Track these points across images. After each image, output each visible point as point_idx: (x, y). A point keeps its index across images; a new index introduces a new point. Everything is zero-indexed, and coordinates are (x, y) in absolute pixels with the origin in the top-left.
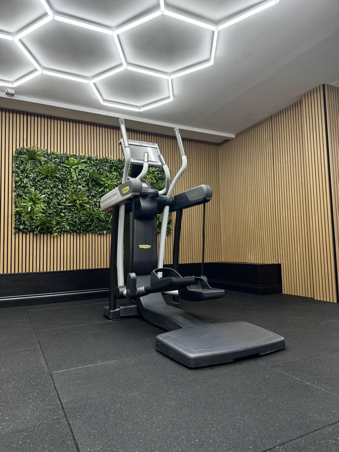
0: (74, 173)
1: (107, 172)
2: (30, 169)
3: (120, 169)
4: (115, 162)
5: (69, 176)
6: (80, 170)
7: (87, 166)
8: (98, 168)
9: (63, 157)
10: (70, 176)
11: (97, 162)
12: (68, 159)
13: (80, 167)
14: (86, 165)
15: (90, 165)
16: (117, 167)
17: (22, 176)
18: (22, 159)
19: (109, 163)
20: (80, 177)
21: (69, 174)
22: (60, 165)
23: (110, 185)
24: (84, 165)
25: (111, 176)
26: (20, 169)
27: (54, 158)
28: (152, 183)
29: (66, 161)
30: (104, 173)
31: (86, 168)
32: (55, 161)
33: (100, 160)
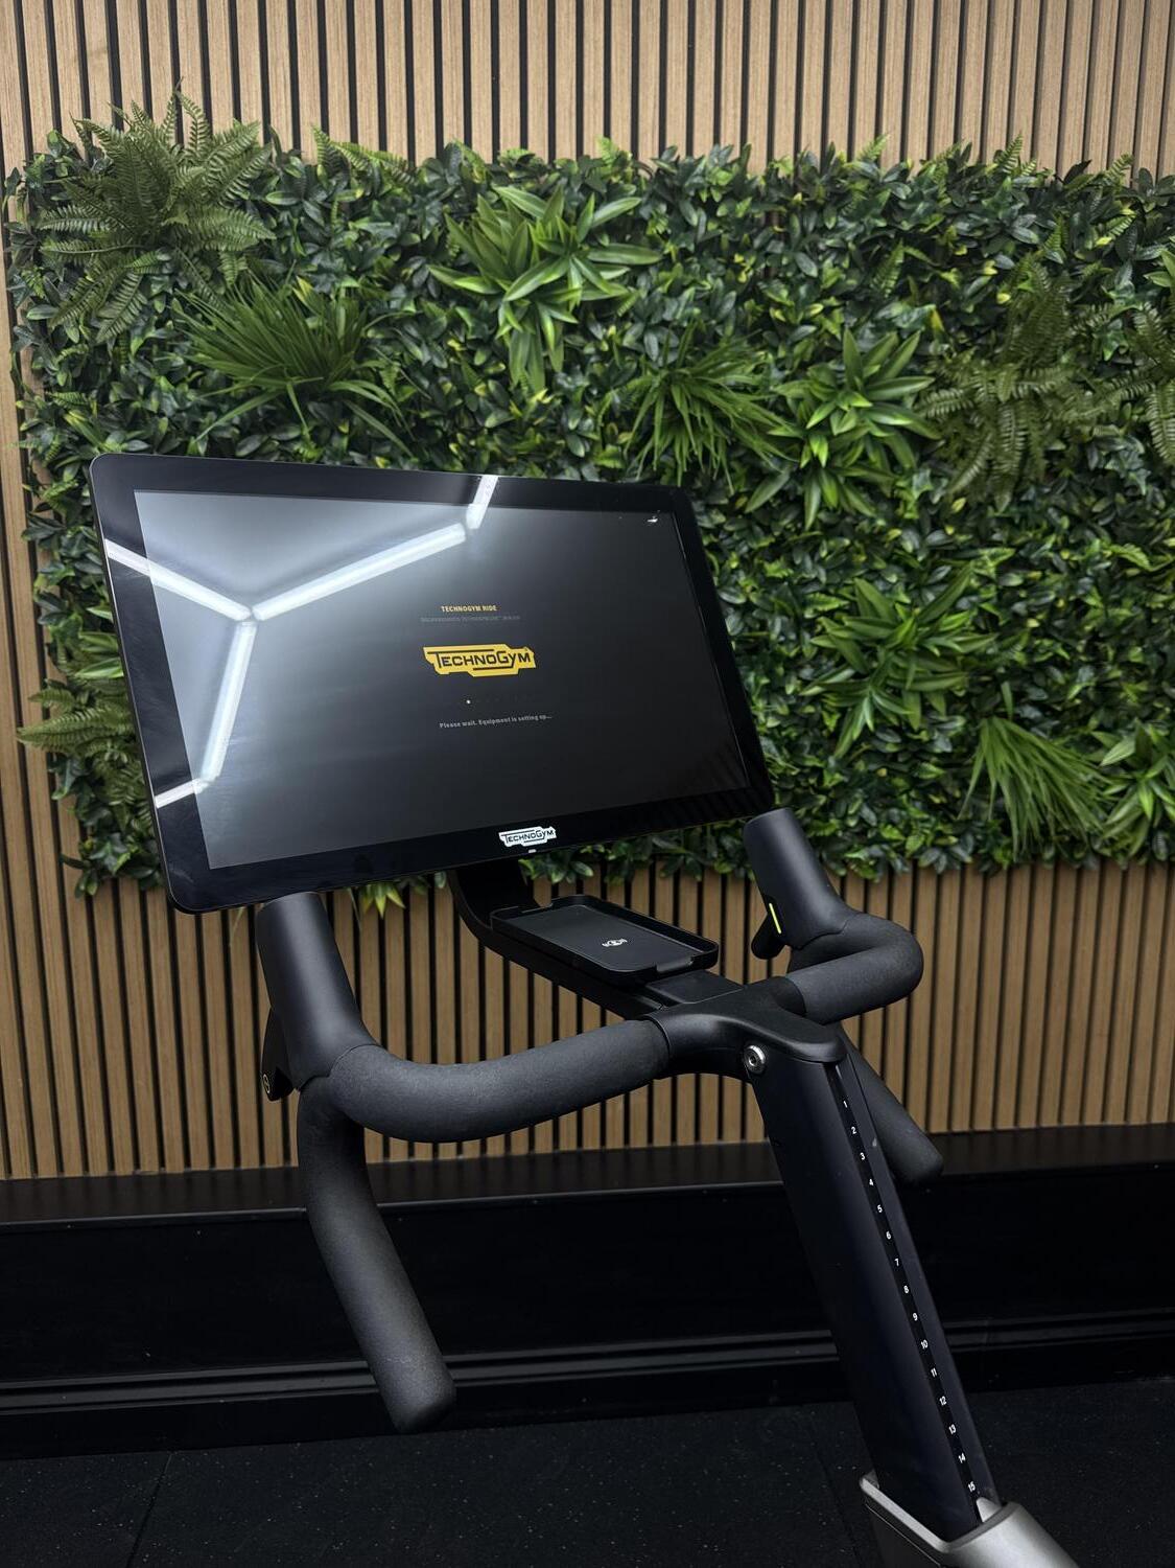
0: (520, 353)
1: (827, 311)
2: (148, 343)
3: (952, 262)
4: (914, 199)
5: (485, 380)
6: (580, 310)
7: (644, 269)
8: (743, 278)
9: (424, 190)
10: (494, 377)
11: (742, 208)
12: (473, 209)
13: (576, 283)
14: (635, 259)
15: (670, 248)
16: (927, 245)
17: (85, 409)
18: (71, 247)
19: (857, 215)
20: (582, 382)
21: (479, 359)
22: (402, 280)
23: (853, 445)
24: (614, 257)
25: (873, 351)
26: (65, 353)
27: (355, 211)
29: (456, 235)
30: (800, 317)
31: (637, 288)
32: (359, 241)
33: (768, 185)
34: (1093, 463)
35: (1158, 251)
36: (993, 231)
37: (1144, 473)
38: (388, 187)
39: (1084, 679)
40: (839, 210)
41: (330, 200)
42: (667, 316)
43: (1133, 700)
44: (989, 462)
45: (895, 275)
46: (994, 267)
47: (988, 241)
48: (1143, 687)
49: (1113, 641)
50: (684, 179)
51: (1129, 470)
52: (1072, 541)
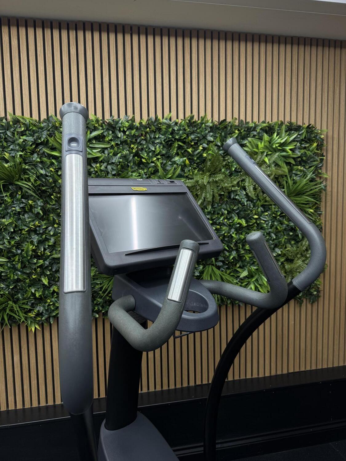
1: (158, 159)
7: (106, 148)
8: (134, 151)
9: (42, 128)
11: (133, 132)
14: (103, 146)
15: (113, 143)
16: (183, 142)
19: (164, 134)
21: (60, 173)
22: (36, 152)
24: (97, 146)
27: (22, 134)
28: (279, 176)
29: (51, 140)
30: (150, 161)
31: (105, 154)
32: (24, 141)
33: (140, 126)
34: (232, 197)
35: (245, 142)
36: (201, 137)
37: (246, 199)
38: (31, 127)
39: (234, 254)
40: (160, 133)
41: (14, 130)
42: (113, 161)
43: (248, 259)
44: (204, 198)
45: (176, 149)
46: (202, 147)
47: (200, 140)
48: (250, 256)
49: (241, 243)
50: (116, 125)
51: (242, 199)
52: (228, 217)
